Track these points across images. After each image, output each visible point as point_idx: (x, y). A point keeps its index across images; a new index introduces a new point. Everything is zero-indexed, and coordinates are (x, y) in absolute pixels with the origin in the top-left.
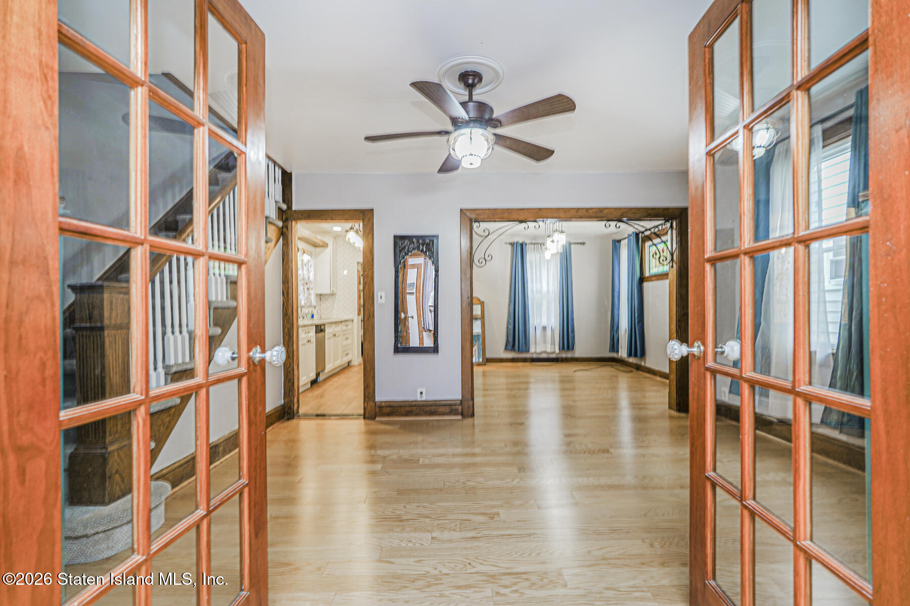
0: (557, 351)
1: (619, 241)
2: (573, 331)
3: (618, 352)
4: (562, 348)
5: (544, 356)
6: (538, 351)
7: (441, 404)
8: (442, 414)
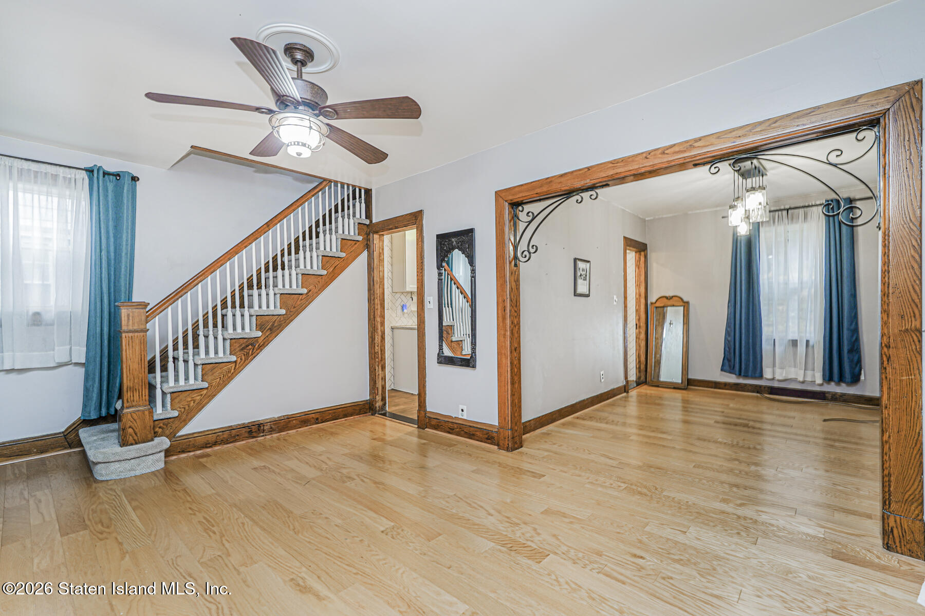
0: (819, 380)
5: (795, 386)
6: (780, 378)
7: (479, 427)
8: (480, 439)
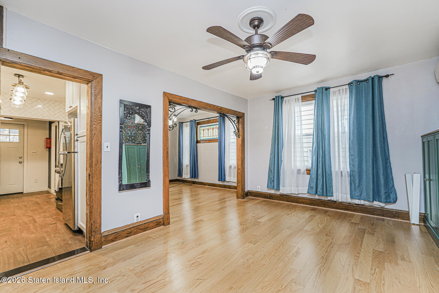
1: (182, 123)
3: (182, 176)
7: (151, 221)
8: (152, 228)
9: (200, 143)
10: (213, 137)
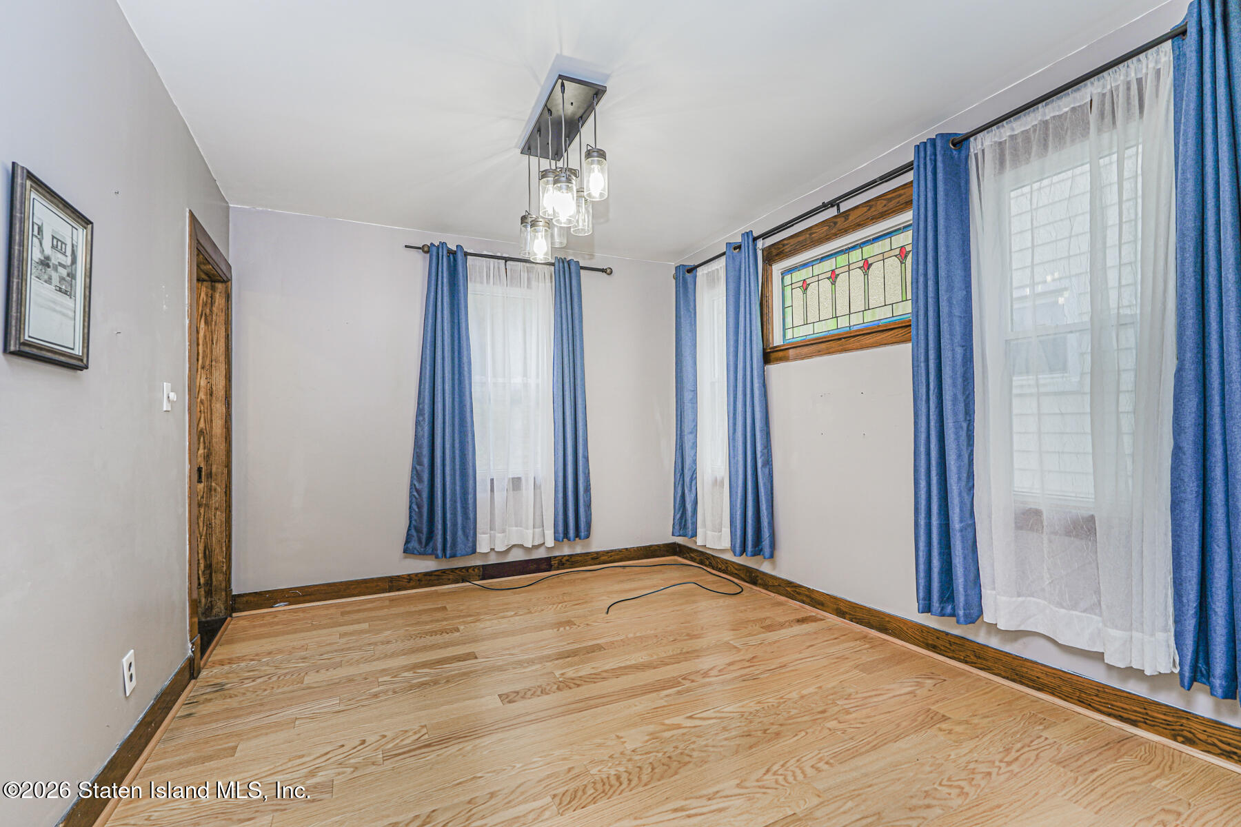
0: (550, 542)
1: (692, 270)
2: (588, 489)
3: (695, 535)
4: (563, 534)
5: (517, 556)
6: (500, 547)
9: (785, 359)
10: (869, 317)
